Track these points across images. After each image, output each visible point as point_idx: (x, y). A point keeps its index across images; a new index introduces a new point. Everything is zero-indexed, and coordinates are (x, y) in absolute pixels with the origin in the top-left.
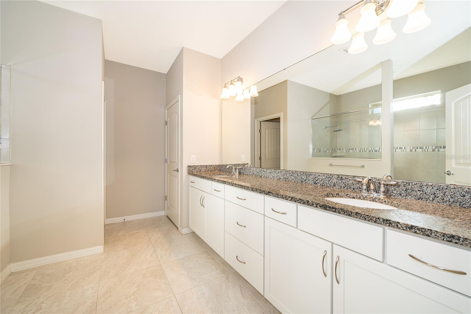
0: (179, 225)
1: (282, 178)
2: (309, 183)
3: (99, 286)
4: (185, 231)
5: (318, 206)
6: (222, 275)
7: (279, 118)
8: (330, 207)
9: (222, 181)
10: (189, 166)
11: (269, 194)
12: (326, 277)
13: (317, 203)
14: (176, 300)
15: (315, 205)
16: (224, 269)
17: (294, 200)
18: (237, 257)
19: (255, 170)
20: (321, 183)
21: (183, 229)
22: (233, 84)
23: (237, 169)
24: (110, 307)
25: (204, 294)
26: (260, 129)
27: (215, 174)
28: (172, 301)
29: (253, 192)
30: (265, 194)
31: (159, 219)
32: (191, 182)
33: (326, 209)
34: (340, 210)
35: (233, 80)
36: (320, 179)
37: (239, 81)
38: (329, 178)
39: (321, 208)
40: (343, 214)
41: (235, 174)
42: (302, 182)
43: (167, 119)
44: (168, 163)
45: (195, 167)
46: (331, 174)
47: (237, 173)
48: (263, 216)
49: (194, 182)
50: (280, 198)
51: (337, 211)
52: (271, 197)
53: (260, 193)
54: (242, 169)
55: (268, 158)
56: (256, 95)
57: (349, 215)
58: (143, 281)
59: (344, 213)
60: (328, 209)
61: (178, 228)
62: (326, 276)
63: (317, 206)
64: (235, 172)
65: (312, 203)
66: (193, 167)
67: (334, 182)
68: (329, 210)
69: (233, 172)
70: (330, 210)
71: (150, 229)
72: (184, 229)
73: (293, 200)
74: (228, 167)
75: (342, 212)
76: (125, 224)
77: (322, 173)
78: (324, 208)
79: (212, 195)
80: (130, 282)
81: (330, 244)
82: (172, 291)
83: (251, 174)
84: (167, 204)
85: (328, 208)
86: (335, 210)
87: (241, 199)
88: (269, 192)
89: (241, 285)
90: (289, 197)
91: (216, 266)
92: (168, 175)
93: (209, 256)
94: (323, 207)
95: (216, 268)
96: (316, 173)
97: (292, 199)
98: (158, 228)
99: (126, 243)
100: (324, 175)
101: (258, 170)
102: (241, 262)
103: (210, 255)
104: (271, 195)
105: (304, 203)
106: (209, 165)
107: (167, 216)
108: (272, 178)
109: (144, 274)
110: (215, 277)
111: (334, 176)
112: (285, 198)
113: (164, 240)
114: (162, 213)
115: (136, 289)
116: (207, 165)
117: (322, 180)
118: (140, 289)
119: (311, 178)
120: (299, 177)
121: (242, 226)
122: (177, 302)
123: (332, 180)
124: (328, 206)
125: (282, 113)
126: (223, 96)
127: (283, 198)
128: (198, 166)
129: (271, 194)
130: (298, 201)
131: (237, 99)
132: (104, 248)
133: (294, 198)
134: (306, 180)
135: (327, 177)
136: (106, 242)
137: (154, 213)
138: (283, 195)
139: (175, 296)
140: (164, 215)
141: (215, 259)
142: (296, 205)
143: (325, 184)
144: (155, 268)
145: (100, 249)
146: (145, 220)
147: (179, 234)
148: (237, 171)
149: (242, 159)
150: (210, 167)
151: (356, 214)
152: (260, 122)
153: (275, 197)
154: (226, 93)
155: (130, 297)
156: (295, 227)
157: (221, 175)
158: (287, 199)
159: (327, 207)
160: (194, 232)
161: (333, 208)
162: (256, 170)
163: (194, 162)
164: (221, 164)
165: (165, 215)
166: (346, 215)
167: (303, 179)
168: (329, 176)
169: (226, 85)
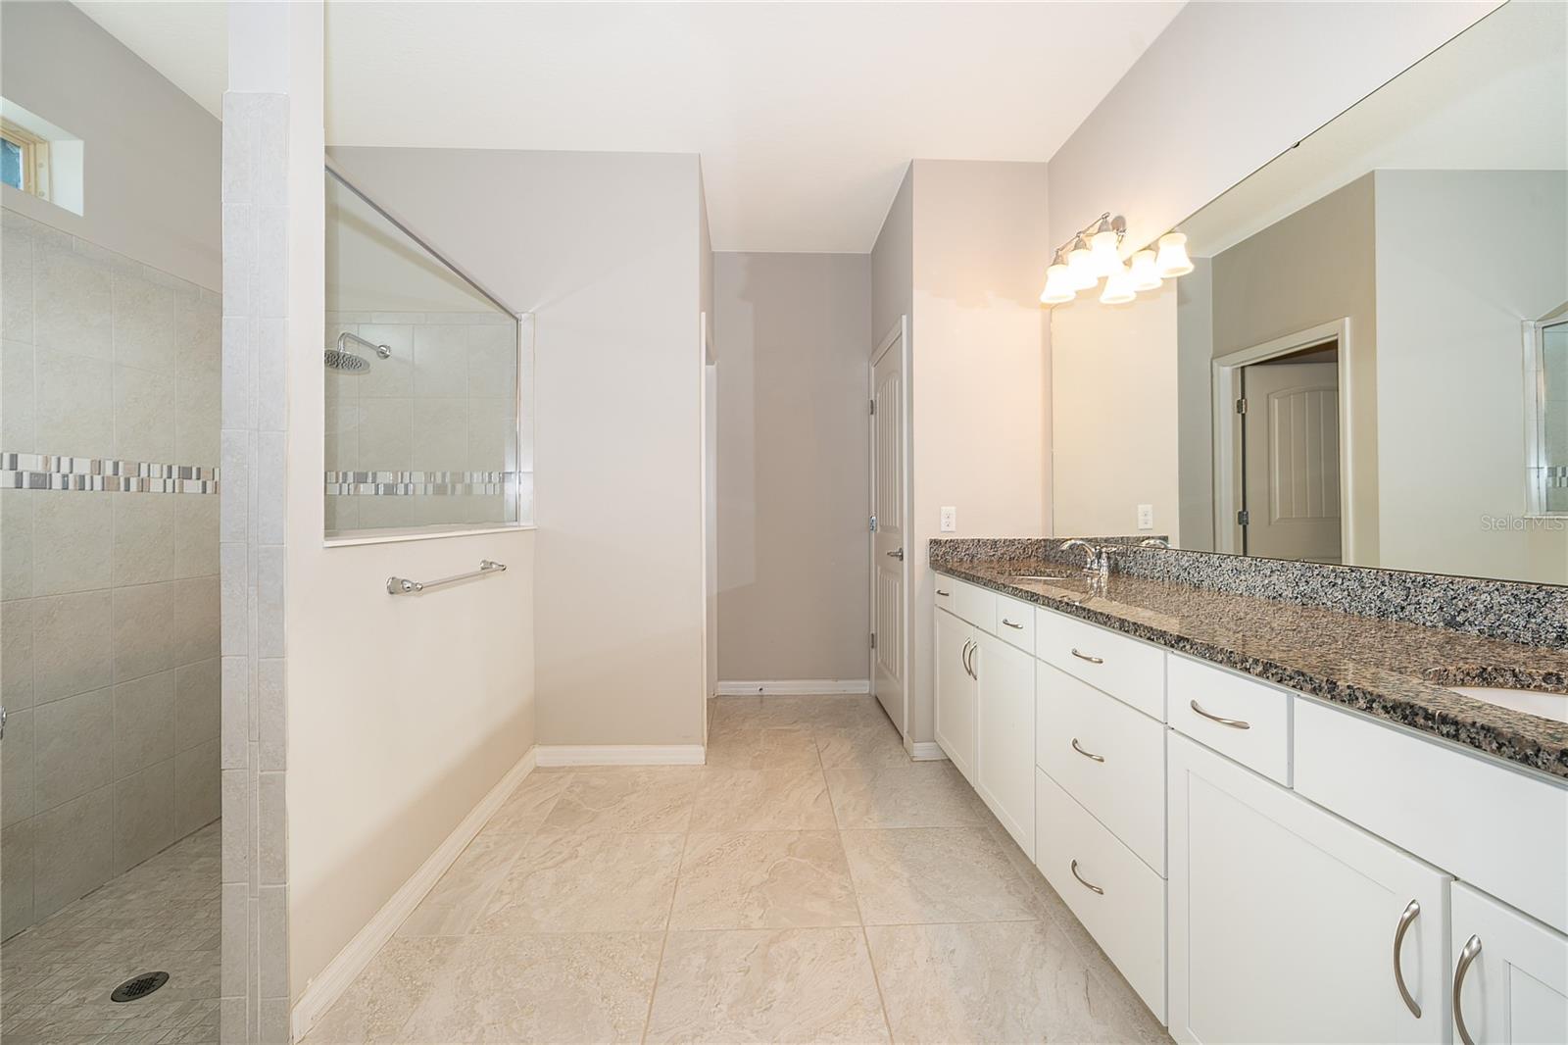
0: (905, 731)
1: (1288, 593)
2: (1422, 621)
3: (685, 844)
4: (921, 750)
5: (1374, 705)
6: (1024, 917)
7: (1332, 346)
8: (1429, 716)
9: (1027, 592)
10: (935, 543)
11: (1181, 645)
12: (1419, 1017)
13: (1372, 695)
14: (864, 942)
15: (1362, 703)
16: (1035, 898)
17: (1277, 673)
18: (1074, 864)
19: (1172, 560)
20: (1486, 623)
21: (915, 745)
22: (1084, 246)
23: (1104, 555)
24: (704, 901)
25: (953, 951)
26: (1243, 397)
27: (1022, 572)
28: (854, 939)
29: (1124, 633)
30: (1165, 644)
31: (852, 702)
32: (939, 592)
33: (1413, 724)
34: (1477, 733)
35: (1084, 232)
36: (1480, 606)
37: (1106, 230)
38: (1529, 601)
39: (1387, 715)
40: (1493, 751)
41: (1097, 572)
42: (1382, 614)
43: (876, 397)
44: (879, 530)
45: (954, 545)
46: (1540, 587)
47: (1104, 571)
48: (1162, 726)
49: (947, 595)
50: (1221, 662)
51: (1463, 736)
52: (1187, 655)
53: (1149, 639)
54: (1123, 554)
55: (1281, 519)
56: (1187, 269)
57: (1525, 760)
58: (785, 863)
59: (1500, 746)
60: (1422, 721)
61: (902, 739)
62: (1417, 1012)
63: (1371, 708)
64: (1095, 566)
65: (1348, 691)
66: (947, 546)
67: (1557, 624)
68: (1423, 728)
69: (1088, 566)
70: (1432, 728)
71: (822, 727)
72: (918, 744)
73: (1270, 675)
74: (1065, 546)
75: (1490, 743)
76: (762, 702)
77: (1489, 581)
78: (1405, 717)
79: (1000, 639)
80: (755, 856)
81: (1439, 876)
82: (859, 913)
83: (1157, 575)
84: (877, 659)
85: (1420, 721)
86: (1457, 730)
87: (1089, 659)
88: (1180, 639)
89: (1091, 969)
90: (1256, 661)
91: (1008, 881)
92: (879, 568)
93: (989, 846)
94: (1399, 711)
95: (1006, 887)
96: (1457, 579)
97: (1265, 670)
98: (845, 727)
99: (758, 753)
100: (1502, 590)
101: (1186, 558)
102: (1091, 887)
103: (994, 841)
104: (1186, 651)
105: (1314, 689)
106: (1005, 541)
107: (877, 698)
108: (1245, 594)
109: (791, 844)
110: (997, 916)
111: (1557, 595)
112: (1238, 666)
113: (858, 764)
114: (862, 687)
115: (766, 876)
116: (997, 538)
117: (1488, 609)
118: (776, 880)
119: (1431, 600)
120: (1368, 595)
121: (1090, 756)
122: (868, 948)
123: (1547, 611)
124: (1420, 712)
125: (1347, 319)
126: (1048, 296)
127: (1234, 665)
128: (963, 542)
129: (1188, 647)
130: (1291, 678)
131: (1104, 299)
132: (707, 756)
133: (1276, 667)
134: (1403, 608)
135: (1515, 596)
136: (712, 741)
137: (840, 682)
138: (1231, 652)
139: (864, 928)
140: (867, 692)
141: (1010, 859)
142: (1285, 695)
143: (1506, 629)
144: (820, 837)
145: (694, 754)
146: (812, 700)
147: (902, 756)
148: (1104, 561)
149: (1141, 518)
150: (1008, 546)
151: (1560, 760)
152: (1243, 368)
153: (1204, 657)
154: (1061, 283)
155: (750, 891)
156: (1285, 785)
157: (1042, 574)
158: (1247, 670)
159: (1417, 714)
160: (950, 760)
161: (1444, 720)
162: (1177, 560)
163: (953, 528)
164: (1052, 538)
165: (870, 694)
166: (1510, 758)
167: (1388, 600)
168: (1530, 596)
169: (1060, 253)
